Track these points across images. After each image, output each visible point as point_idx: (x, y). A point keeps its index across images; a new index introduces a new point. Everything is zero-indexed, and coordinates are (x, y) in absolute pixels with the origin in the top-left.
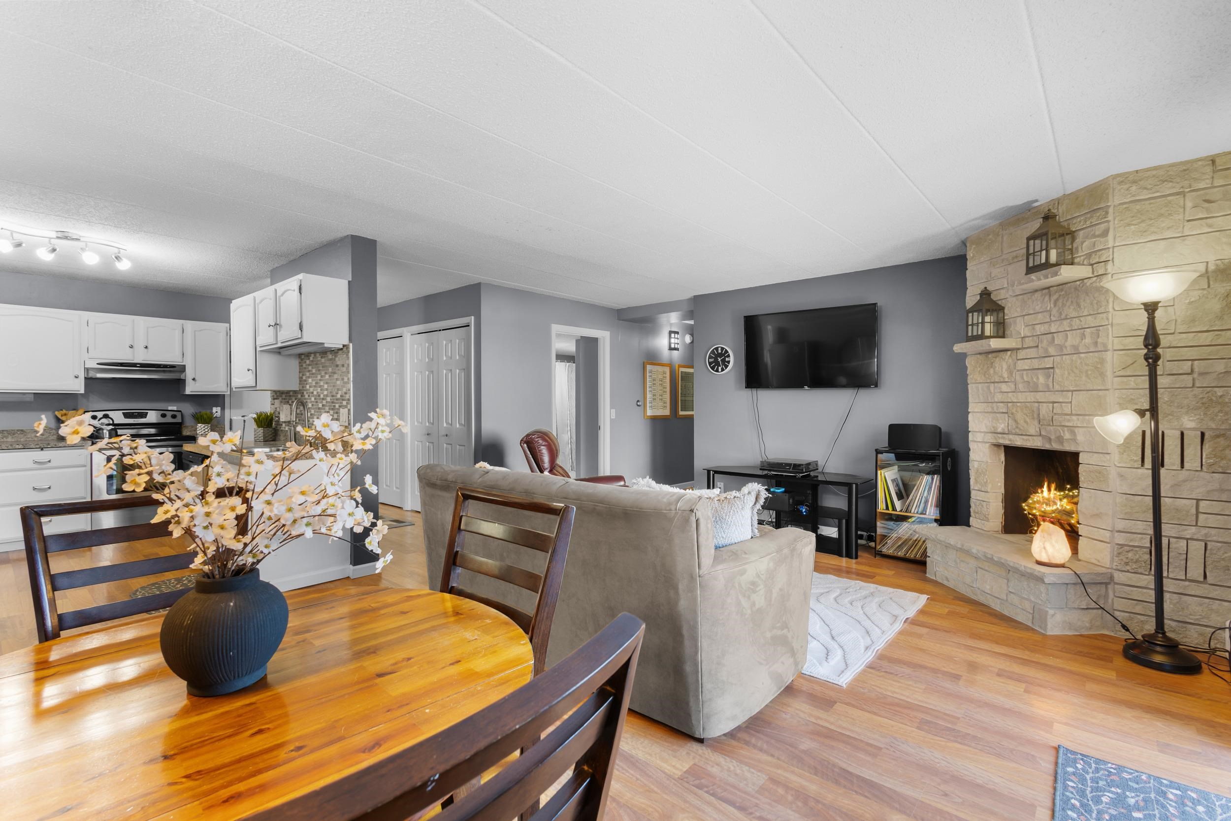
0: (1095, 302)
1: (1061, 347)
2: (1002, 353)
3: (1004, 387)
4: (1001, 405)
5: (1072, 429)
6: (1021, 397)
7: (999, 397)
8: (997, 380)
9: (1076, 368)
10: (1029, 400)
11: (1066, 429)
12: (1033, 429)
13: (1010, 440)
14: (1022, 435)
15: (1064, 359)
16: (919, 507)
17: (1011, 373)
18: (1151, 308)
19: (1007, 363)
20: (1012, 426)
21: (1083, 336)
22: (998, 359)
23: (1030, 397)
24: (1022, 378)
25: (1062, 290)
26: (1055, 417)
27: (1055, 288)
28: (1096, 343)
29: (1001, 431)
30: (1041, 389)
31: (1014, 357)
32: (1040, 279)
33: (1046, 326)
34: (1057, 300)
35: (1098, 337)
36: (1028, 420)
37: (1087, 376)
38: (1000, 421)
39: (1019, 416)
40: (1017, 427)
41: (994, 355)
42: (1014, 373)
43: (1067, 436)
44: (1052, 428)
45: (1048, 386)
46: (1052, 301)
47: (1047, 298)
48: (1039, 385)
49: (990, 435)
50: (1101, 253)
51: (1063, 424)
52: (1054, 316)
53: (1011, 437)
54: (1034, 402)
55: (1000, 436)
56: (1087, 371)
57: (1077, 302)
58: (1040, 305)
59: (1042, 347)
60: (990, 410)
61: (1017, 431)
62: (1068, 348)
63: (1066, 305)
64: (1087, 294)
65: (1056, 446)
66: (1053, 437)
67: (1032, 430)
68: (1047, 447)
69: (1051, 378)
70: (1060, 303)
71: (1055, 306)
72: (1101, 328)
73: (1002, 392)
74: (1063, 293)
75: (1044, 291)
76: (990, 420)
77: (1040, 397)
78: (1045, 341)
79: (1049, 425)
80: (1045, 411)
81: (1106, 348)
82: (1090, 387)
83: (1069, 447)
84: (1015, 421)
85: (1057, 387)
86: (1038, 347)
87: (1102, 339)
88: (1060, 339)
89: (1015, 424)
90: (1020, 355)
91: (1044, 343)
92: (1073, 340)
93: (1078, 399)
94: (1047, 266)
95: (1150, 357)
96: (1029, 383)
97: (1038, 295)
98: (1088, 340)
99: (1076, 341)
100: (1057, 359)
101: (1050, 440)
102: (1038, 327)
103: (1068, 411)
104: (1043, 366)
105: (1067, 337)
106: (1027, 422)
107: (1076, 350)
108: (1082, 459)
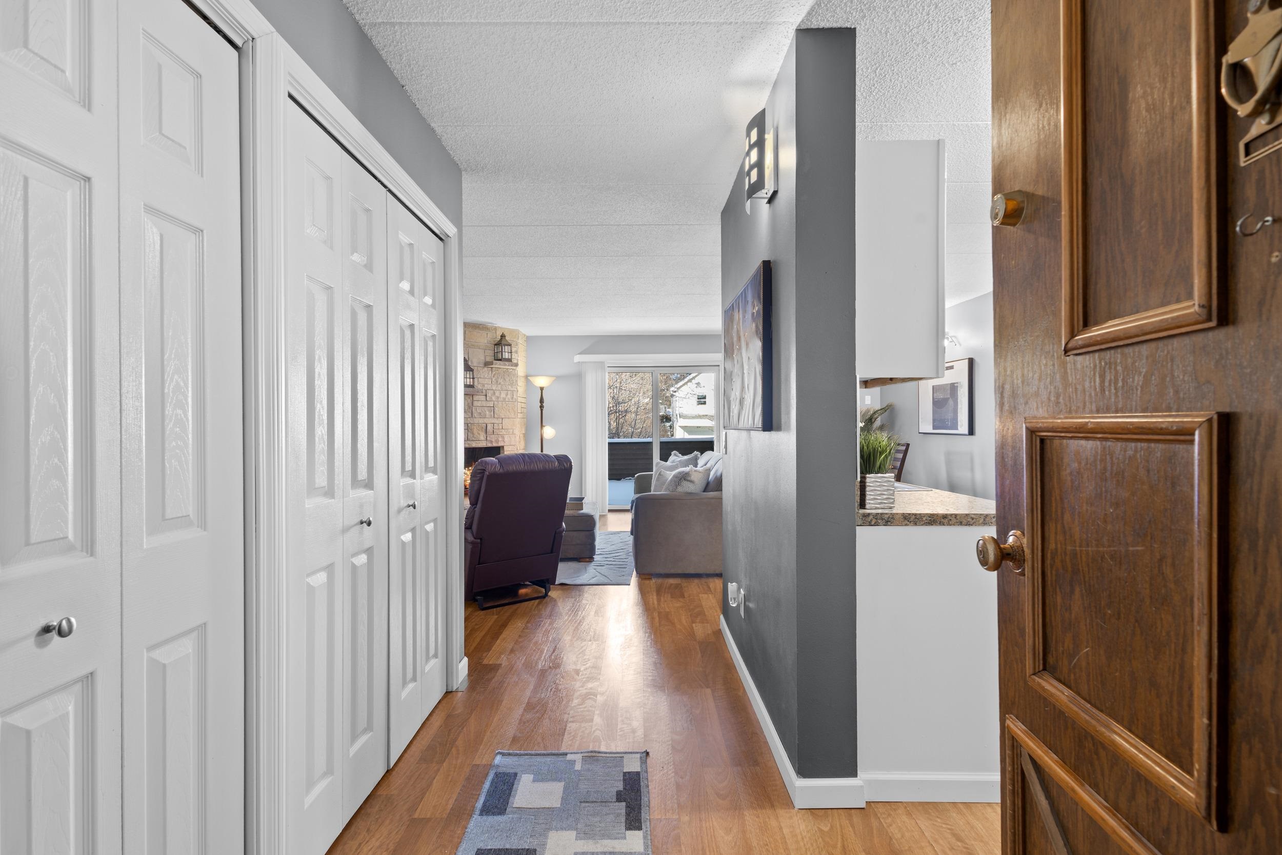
1: (498, 398)
5: (503, 438)
6: (476, 421)
9: (504, 408)
11: (500, 436)
12: (482, 437)
13: (469, 444)
15: (499, 403)
18: (542, 389)
21: (507, 395)
23: (481, 421)
24: (476, 410)
26: (495, 431)
27: (494, 368)
28: (512, 398)
31: (471, 399)
32: (506, 365)
33: (490, 386)
34: (495, 374)
35: (513, 395)
37: (509, 412)
39: (475, 431)
42: (471, 407)
43: (500, 439)
45: (491, 416)
46: (493, 374)
47: (491, 372)
51: (498, 434)
52: (494, 382)
54: (483, 423)
61: (476, 439)
62: (501, 399)
63: (499, 378)
64: (509, 376)
65: (494, 445)
66: (493, 440)
68: (489, 445)
69: (493, 412)
70: (496, 376)
71: (493, 377)
72: (514, 392)
74: (497, 372)
75: (489, 368)
77: (486, 421)
79: (492, 435)
80: (490, 427)
81: (516, 400)
82: (510, 417)
83: (500, 444)
84: (473, 434)
85: (496, 416)
86: (486, 395)
87: (515, 397)
88: (497, 394)
89: (472, 436)
90: (476, 398)
91: (489, 395)
92: (503, 395)
93: (505, 421)
94: (509, 360)
95: (542, 407)
96: (480, 413)
97: (486, 369)
98: (509, 396)
99: (504, 396)
100: (496, 403)
101: (491, 442)
102: (486, 385)
103: (501, 427)
104: (488, 405)
105: (501, 393)
106: (479, 434)
107: (504, 399)
108: (505, 449)
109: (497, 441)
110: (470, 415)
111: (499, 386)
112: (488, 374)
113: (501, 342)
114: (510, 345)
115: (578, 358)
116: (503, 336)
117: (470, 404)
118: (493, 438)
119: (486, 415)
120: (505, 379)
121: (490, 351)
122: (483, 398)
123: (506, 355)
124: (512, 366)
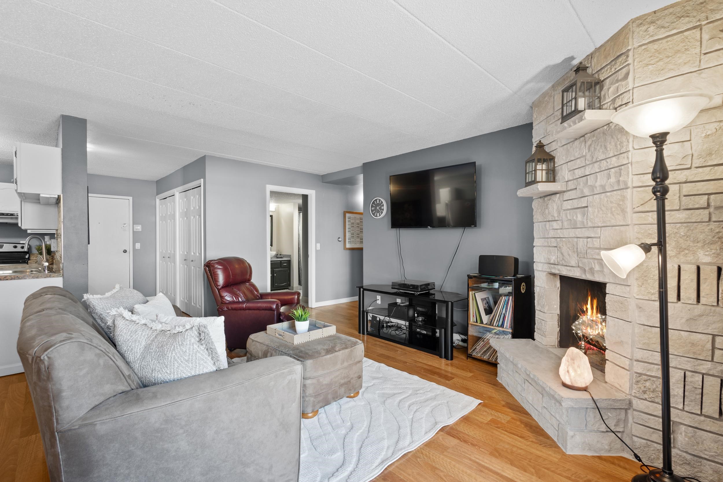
0: (619, 143)
1: (592, 187)
2: (553, 196)
3: (555, 225)
4: (553, 240)
5: (600, 262)
6: (566, 233)
7: (552, 234)
8: (550, 219)
9: (603, 206)
10: (571, 236)
11: (596, 261)
12: (574, 260)
13: (559, 270)
14: (566, 266)
15: (595, 198)
16: (499, 321)
17: (559, 213)
19: (557, 205)
20: (560, 258)
21: (609, 177)
22: (550, 201)
23: (572, 233)
24: (567, 217)
25: (594, 136)
26: (589, 251)
27: (589, 135)
28: (619, 182)
29: (553, 263)
30: (579, 225)
31: (561, 199)
33: (582, 170)
34: (590, 145)
35: (621, 175)
36: (570, 253)
37: (612, 213)
38: (553, 254)
39: (565, 249)
40: (563, 259)
41: (549, 197)
42: (561, 212)
43: (597, 268)
44: (586, 260)
45: (583, 222)
46: (587, 148)
48: (578, 222)
49: (546, 265)
50: (623, 96)
51: (594, 257)
52: (588, 161)
53: (559, 267)
54: (574, 237)
55: (552, 266)
56: (611, 208)
57: (605, 146)
58: (578, 152)
59: (579, 189)
60: (546, 244)
62: (598, 188)
63: (596, 149)
64: (612, 136)
66: (587, 269)
67: (573, 263)
68: (584, 277)
69: (586, 216)
70: (592, 149)
71: (589, 151)
72: (622, 167)
73: (553, 229)
74: (595, 138)
75: (581, 139)
76: (546, 252)
77: (578, 233)
78: (581, 184)
79: (584, 258)
80: (581, 245)
81: (624, 185)
86: (577, 189)
87: (623, 178)
92: (601, 180)
96: (571, 221)
98: (613, 180)
99: (605, 182)
100: (591, 198)
101: (585, 271)
102: (577, 171)
103: (596, 245)
104: (581, 205)
105: (597, 178)
106: (570, 255)
107: (603, 189)
108: (609, 289)
109: (592, 271)
122: (573, 194)
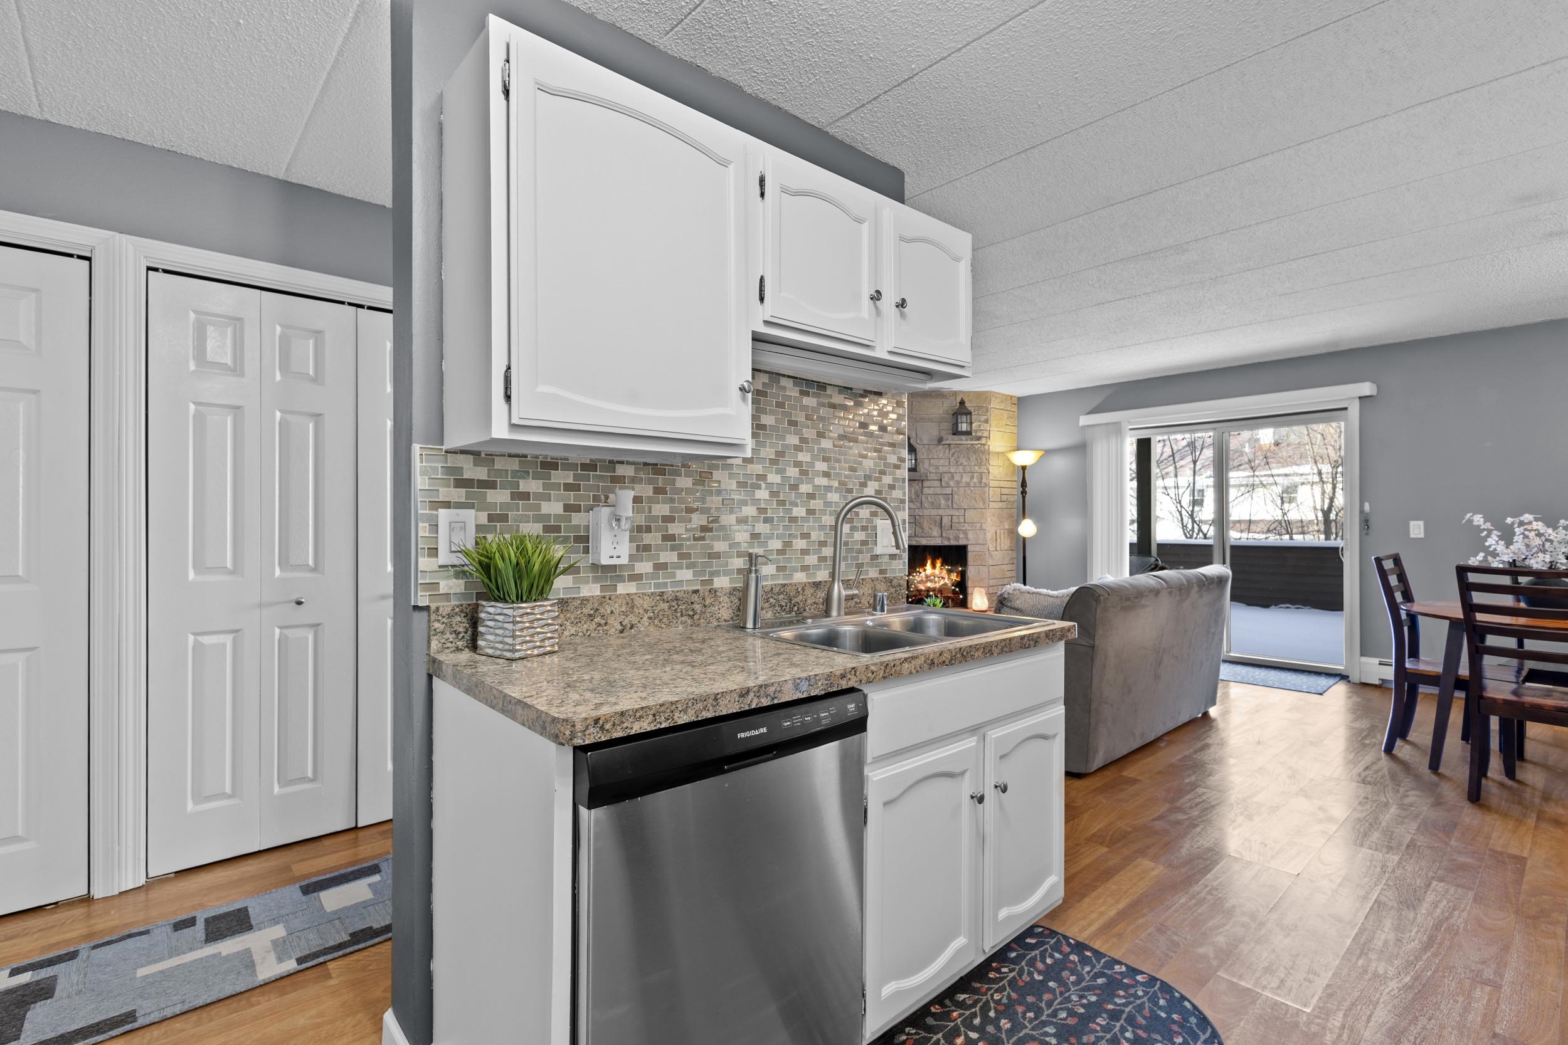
0: (979, 458)
1: (958, 482)
5: (965, 533)
6: (926, 512)
9: (968, 495)
10: (933, 514)
11: (959, 532)
12: (936, 532)
13: (917, 541)
14: (927, 537)
15: (960, 490)
17: (918, 496)
18: (1024, 468)
20: (918, 531)
21: (972, 477)
23: (934, 512)
25: (958, 448)
26: (953, 525)
27: (952, 445)
28: (981, 482)
30: (942, 507)
31: (920, 485)
32: (967, 440)
33: (947, 468)
34: (953, 453)
35: (982, 479)
36: (932, 527)
37: (976, 501)
39: (925, 525)
40: (923, 532)
43: (961, 536)
44: (949, 532)
45: (948, 506)
46: (951, 454)
47: (947, 450)
50: (983, 431)
52: (952, 463)
53: (917, 539)
54: (937, 515)
56: (975, 498)
57: (967, 456)
58: (942, 454)
61: (923, 535)
62: (963, 484)
63: (960, 457)
64: (975, 453)
65: (953, 543)
66: (951, 537)
67: (935, 534)
68: (946, 543)
69: (950, 501)
70: (956, 455)
71: (952, 456)
72: (983, 474)
75: (945, 446)
77: (941, 512)
80: (946, 521)
81: (986, 485)
82: (977, 506)
83: (962, 542)
84: (922, 528)
85: (955, 506)
86: (941, 480)
87: (984, 480)
88: (957, 477)
89: (921, 531)
90: (926, 484)
91: (946, 478)
92: (966, 479)
93: (969, 513)
94: (968, 433)
95: (1024, 493)
96: (933, 503)
97: (941, 447)
98: (975, 480)
99: (968, 480)
100: (955, 489)
101: (949, 539)
102: (941, 468)
103: (962, 521)
104: (944, 493)
105: (962, 476)
106: (931, 529)
107: (968, 485)
108: (970, 548)
109: (957, 538)
110: (919, 504)
111: (961, 468)
112: (944, 452)
113: (961, 410)
114: (970, 413)
115: (1084, 420)
116: (962, 403)
117: (919, 492)
118: (951, 534)
119: (940, 505)
120: (969, 459)
121: (946, 424)
122: (937, 483)
123: (964, 427)
124: (972, 440)
